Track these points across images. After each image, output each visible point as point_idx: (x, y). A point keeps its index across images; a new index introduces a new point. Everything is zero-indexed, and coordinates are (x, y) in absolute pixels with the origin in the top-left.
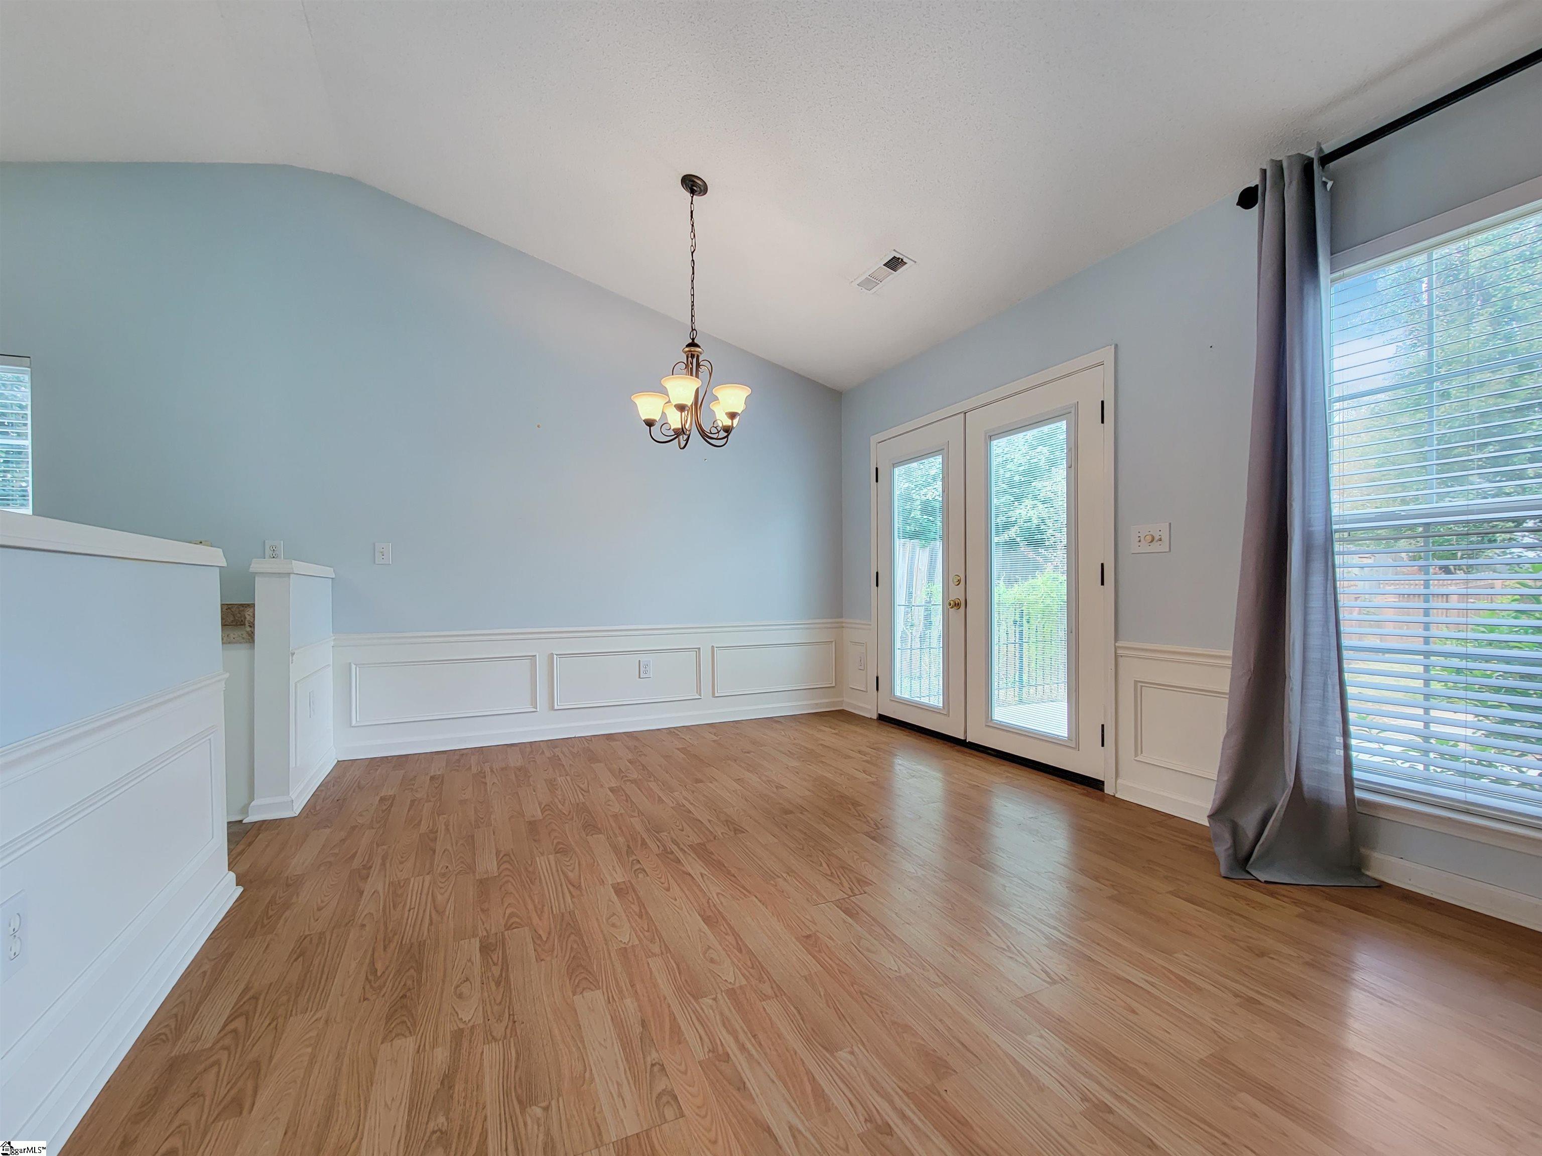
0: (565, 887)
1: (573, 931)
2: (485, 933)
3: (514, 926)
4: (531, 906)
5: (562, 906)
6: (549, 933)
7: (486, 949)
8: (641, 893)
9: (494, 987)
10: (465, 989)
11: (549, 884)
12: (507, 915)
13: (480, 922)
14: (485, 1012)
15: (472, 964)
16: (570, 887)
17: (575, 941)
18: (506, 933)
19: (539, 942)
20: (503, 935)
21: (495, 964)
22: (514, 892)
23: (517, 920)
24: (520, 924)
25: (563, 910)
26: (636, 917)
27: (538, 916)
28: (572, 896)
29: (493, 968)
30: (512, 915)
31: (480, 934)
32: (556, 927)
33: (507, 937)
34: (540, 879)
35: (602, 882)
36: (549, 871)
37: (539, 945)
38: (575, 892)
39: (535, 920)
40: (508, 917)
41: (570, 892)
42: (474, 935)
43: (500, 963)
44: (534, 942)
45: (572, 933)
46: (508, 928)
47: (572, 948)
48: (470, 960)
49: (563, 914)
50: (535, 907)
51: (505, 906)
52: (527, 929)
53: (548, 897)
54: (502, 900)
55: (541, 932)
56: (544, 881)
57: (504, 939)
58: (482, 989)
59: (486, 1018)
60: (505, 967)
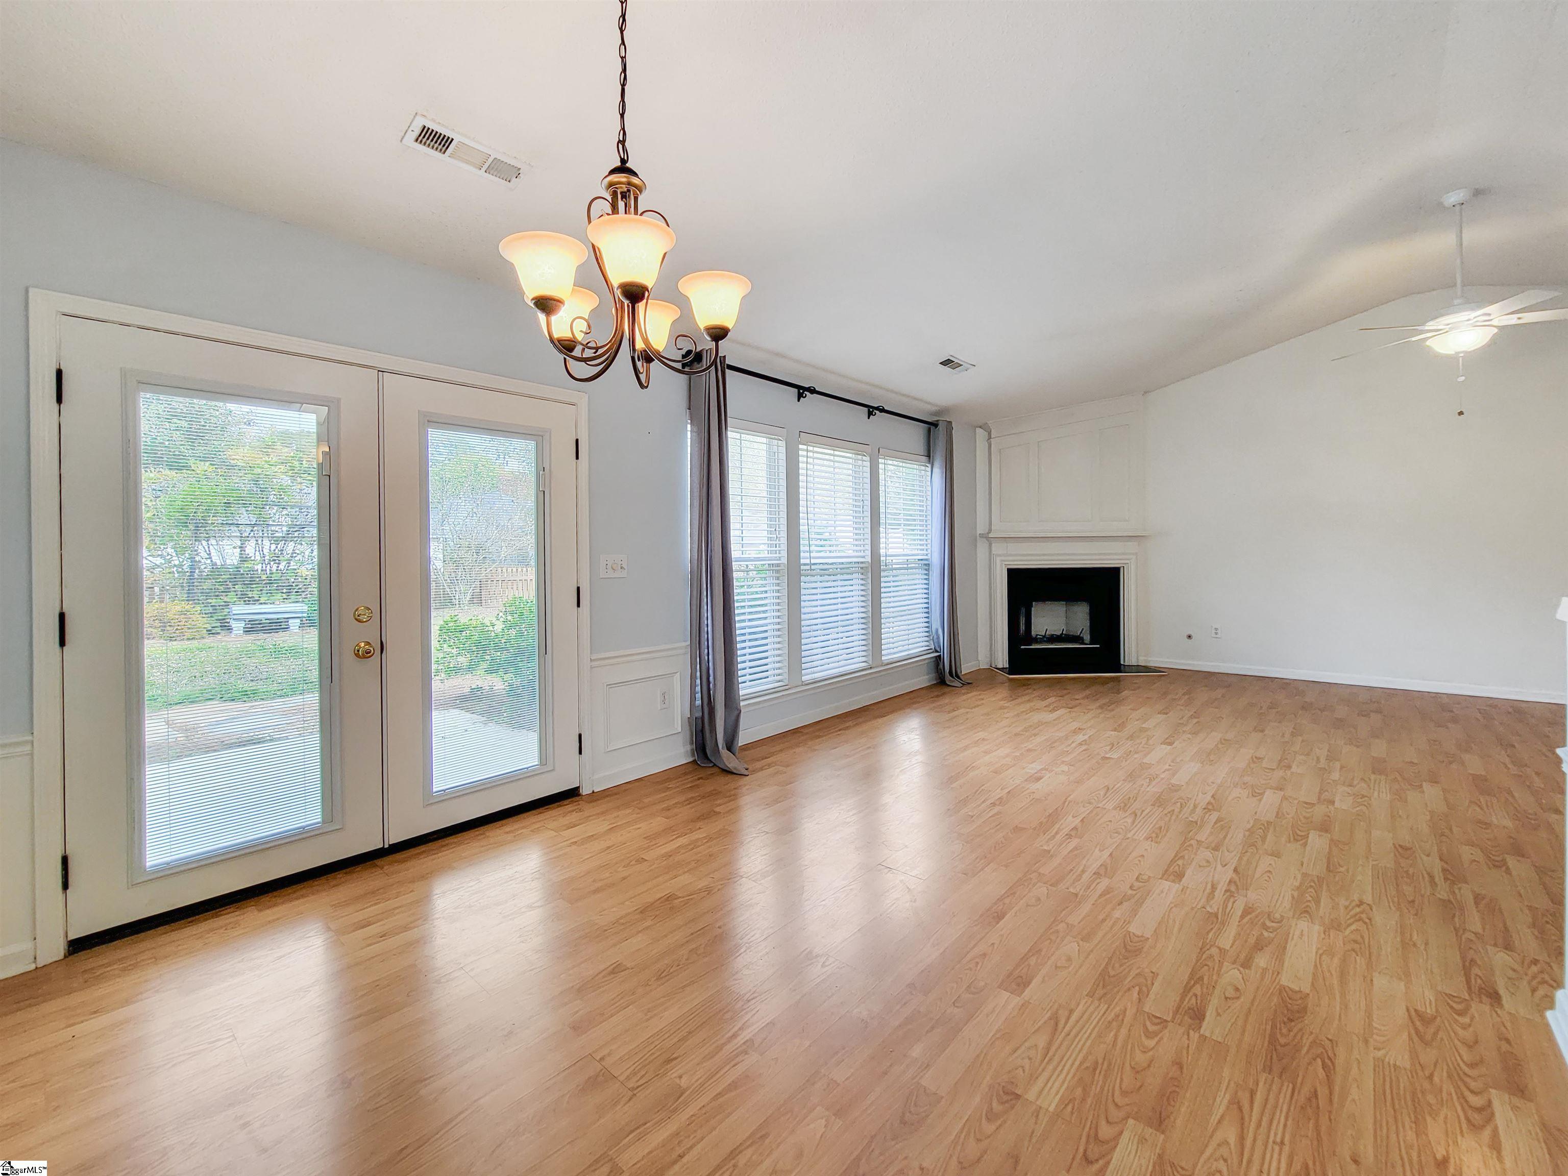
0: (1067, 1028)
1: (1107, 977)
2: (1191, 1032)
3: (1157, 1021)
4: (1124, 1031)
5: (1092, 1009)
6: (1129, 989)
7: (1198, 1015)
8: (1008, 968)
9: (1206, 978)
10: (1230, 992)
11: (1079, 1046)
12: (1156, 1039)
13: (1191, 1052)
14: (1221, 967)
15: (1217, 1009)
16: (1061, 1026)
17: (1113, 968)
18: (1169, 1019)
19: (1144, 989)
20: (1174, 1018)
21: (1196, 995)
22: (1127, 1064)
23: (1148, 1023)
24: (1149, 1017)
25: (1096, 1003)
26: (1043, 953)
27: (1124, 1016)
28: (1071, 1012)
29: (1199, 993)
30: (1149, 1035)
31: (1197, 1035)
32: (1118, 992)
33: (1171, 1015)
34: (1081, 1064)
35: (1024, 1006)
36: (1060, 1068)
37: (1146, 986)
38: (1063, 1014)
39: (1130, 1013)
40: (1156, 1036)
41: (1068, 1018)
42: (1203, 1038)
43: (1191, 994)
44: (1148, 992)
45: (1109, 977)
46: (1163, 1022)
47: (1121, 966)
48: (1219, 1015)
49: (1100, 999)
50: (1120, 1027)
51: (1151, 1053)
52: (1146, 1009)
53: (1097, 1029)
54: (1149, 1066)
55: (1135, 995)
56: (1081, 1055)
57: (1176, 1012)
58: (1216, 983)
59: (1221, 964)
60: (1187, 989)
